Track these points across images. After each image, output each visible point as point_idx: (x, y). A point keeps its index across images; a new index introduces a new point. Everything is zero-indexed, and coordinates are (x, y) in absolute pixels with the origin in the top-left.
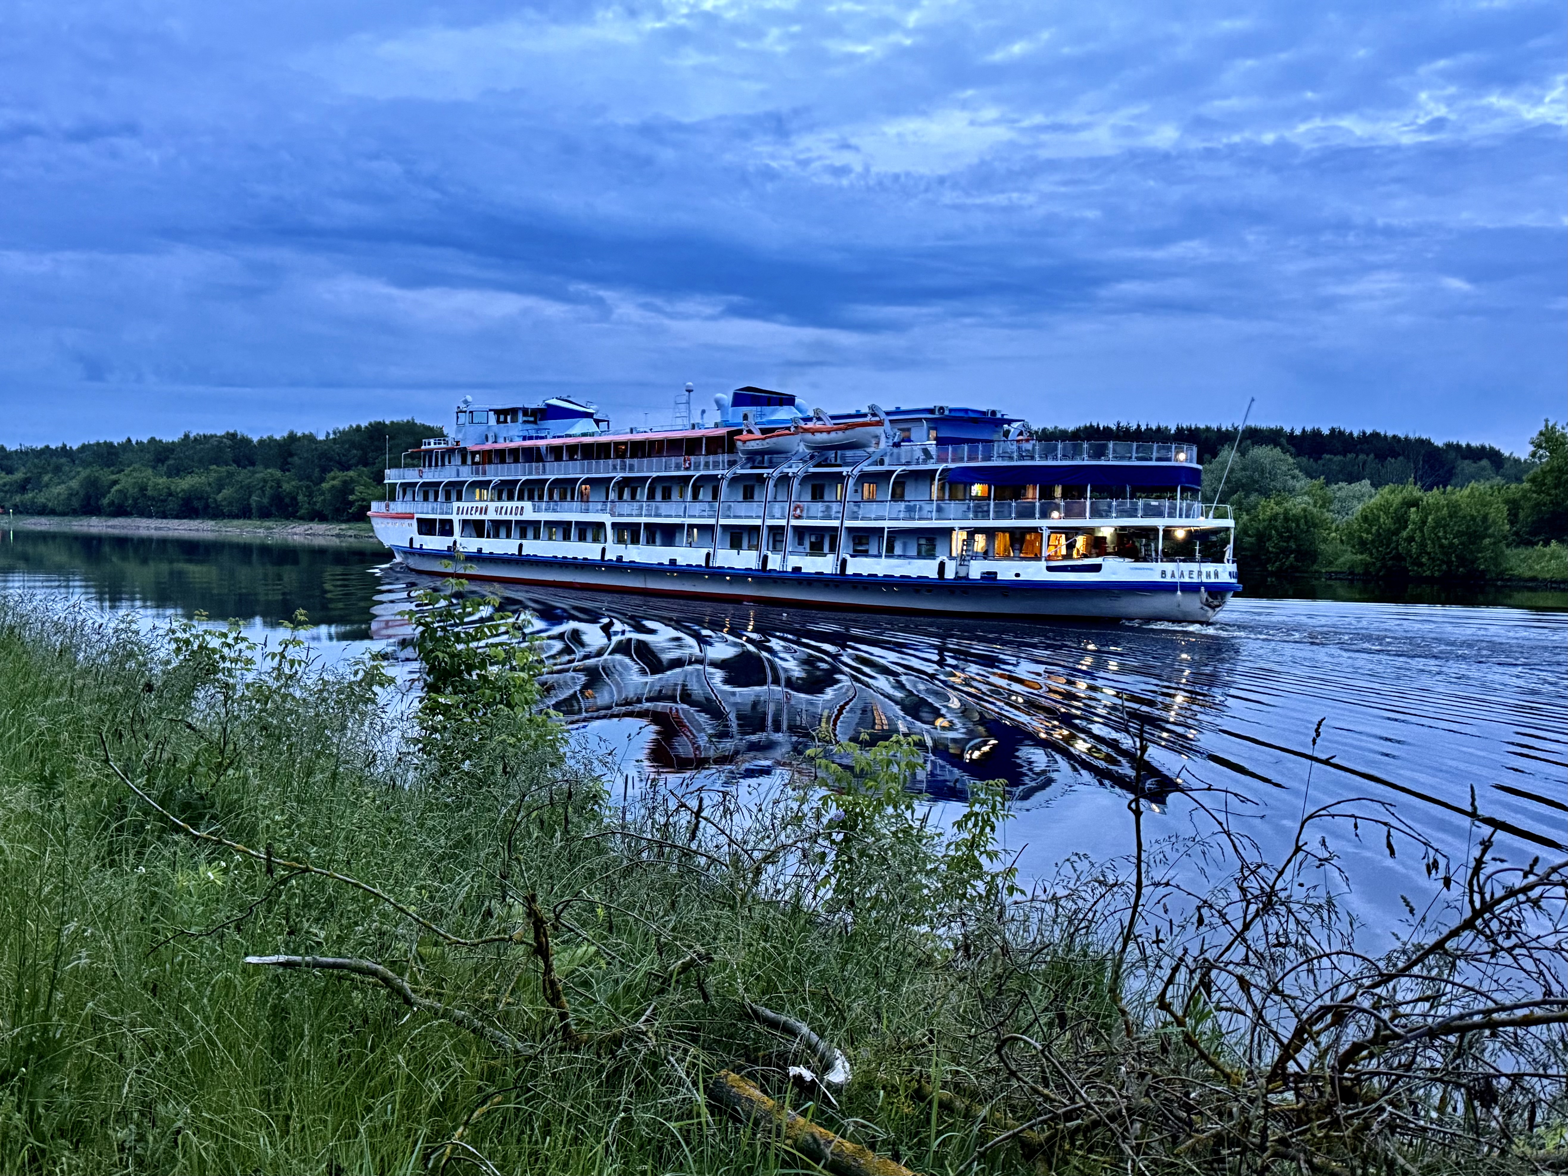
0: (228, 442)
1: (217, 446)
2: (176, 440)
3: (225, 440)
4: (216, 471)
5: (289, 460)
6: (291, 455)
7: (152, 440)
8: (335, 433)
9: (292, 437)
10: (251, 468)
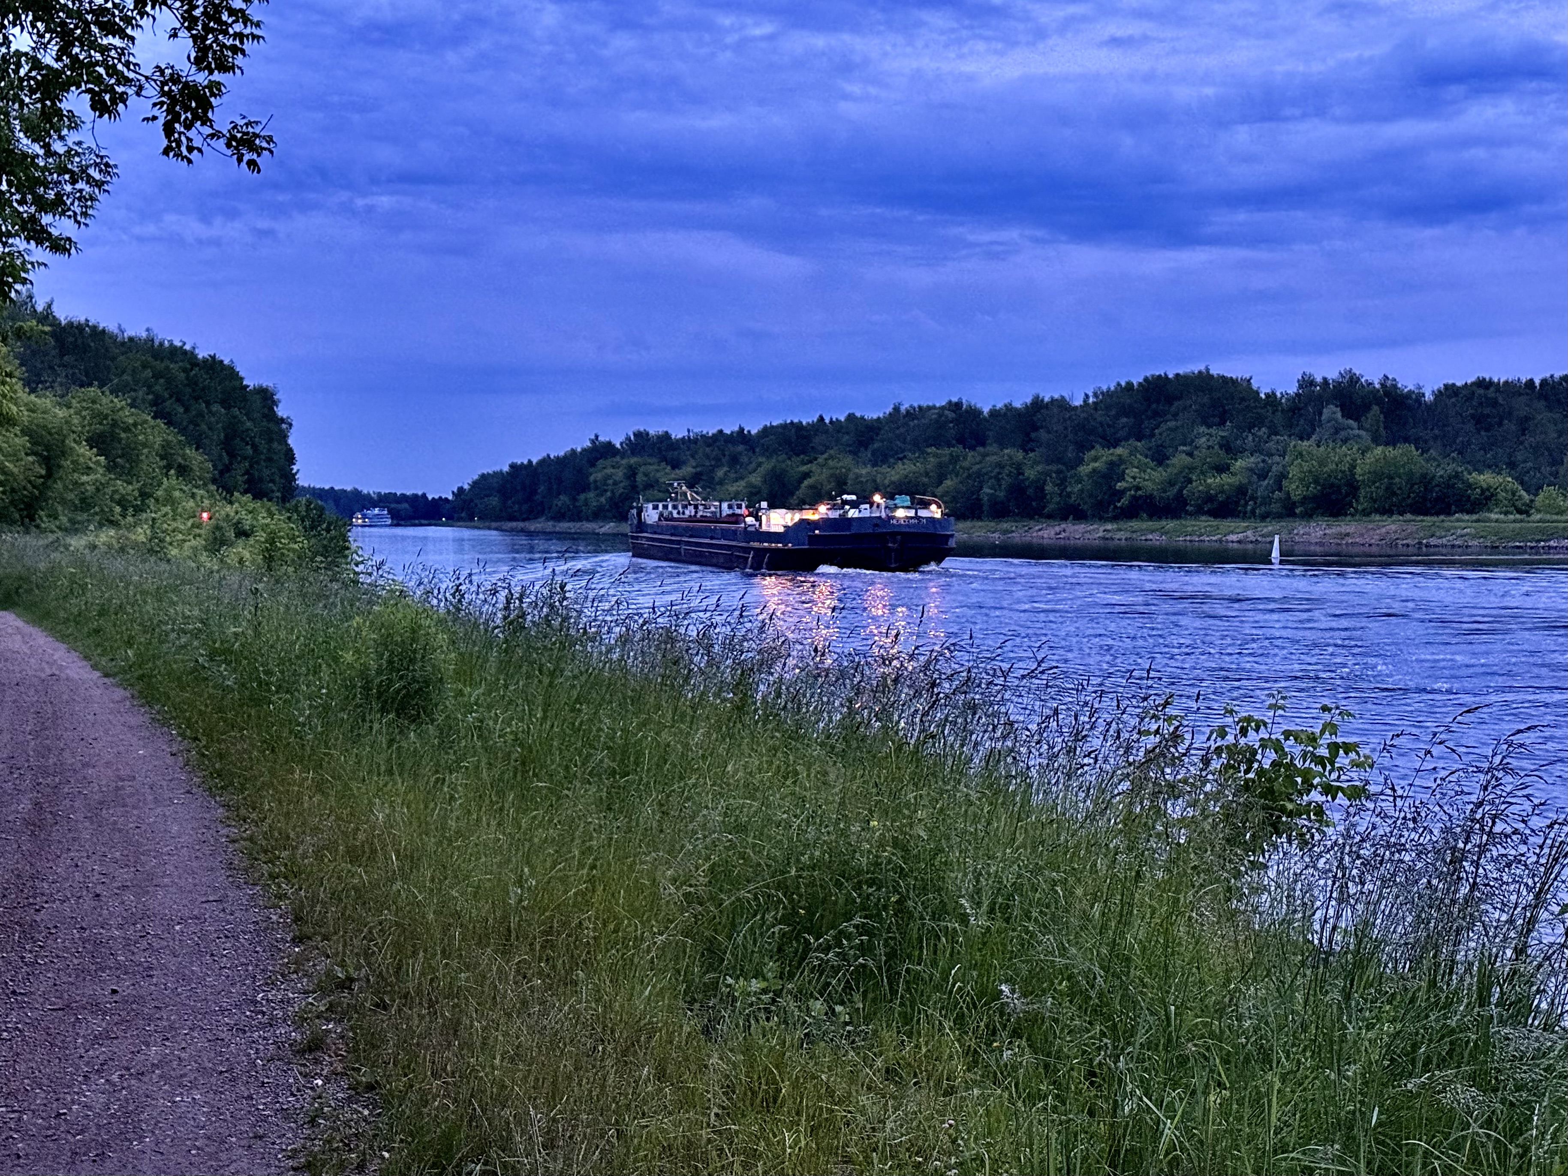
0: (951, 415)
1: (937, 421)
2: (881, 415)
3: (947, 412)
4: (936, 456)
5: (1033, 435)
6: (1035, 428)
7: (851, 417)
8: (1095, 395)
9: (1037, 405)
10: (980, 449)
